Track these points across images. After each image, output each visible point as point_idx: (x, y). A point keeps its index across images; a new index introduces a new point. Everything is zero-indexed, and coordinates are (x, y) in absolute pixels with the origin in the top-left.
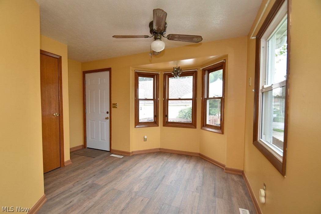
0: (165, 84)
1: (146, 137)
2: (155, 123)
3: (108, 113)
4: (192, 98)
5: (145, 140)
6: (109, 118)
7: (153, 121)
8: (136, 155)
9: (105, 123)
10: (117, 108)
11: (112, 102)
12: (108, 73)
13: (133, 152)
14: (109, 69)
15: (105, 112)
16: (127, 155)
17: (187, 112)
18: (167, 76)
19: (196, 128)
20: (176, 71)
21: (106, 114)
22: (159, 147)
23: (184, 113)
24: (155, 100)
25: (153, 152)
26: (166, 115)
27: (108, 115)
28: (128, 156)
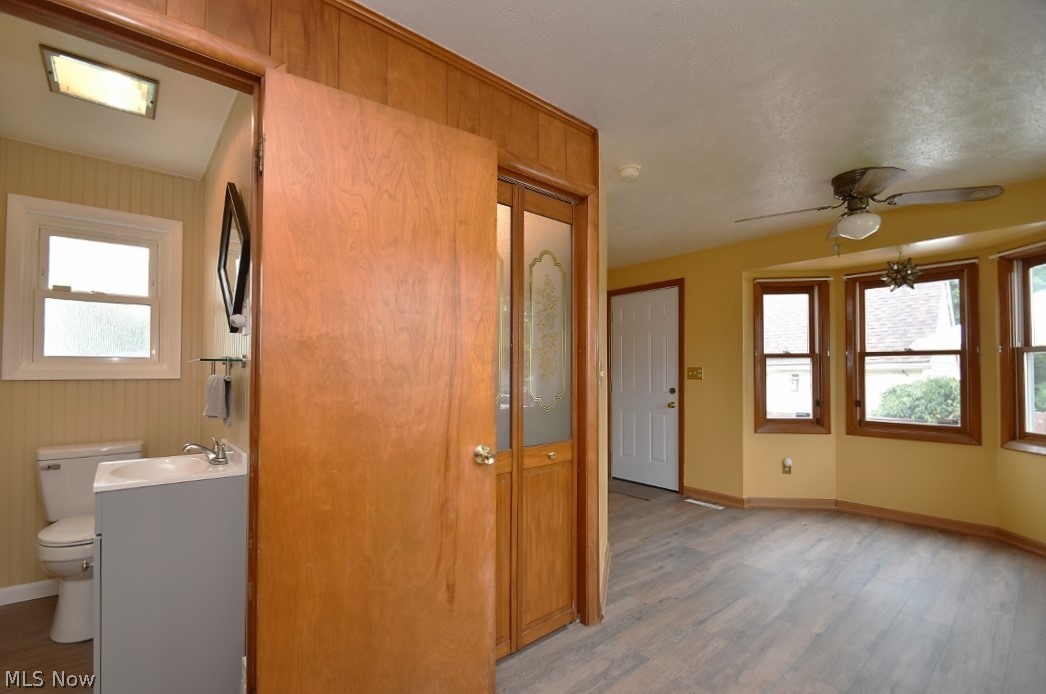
0: (850, 309)
1: (789, 462)
2: (819, 421)
3: (672, 391)
4: (958, 346)
5: (787, 470)
6: (676, 405)
7: (811, 417)
8: (762, 509)
9: (665, 417)
10: (701, 378)
11: (688, 364)
12: (674, 291)
13: (750, 500)
14: (679, 283)
15: (666, 388)
16: (735, 505)
17: (920, 395)
18: (858, 284)
19: (979, 443)
20: (898, 271)
21: (668, 393)
22: (833, 496)
23: (905, 399)
24: (818, 357)
25: (812, 509)
26: (856, 401)
27: (674, 398)
28: (738, 508)
